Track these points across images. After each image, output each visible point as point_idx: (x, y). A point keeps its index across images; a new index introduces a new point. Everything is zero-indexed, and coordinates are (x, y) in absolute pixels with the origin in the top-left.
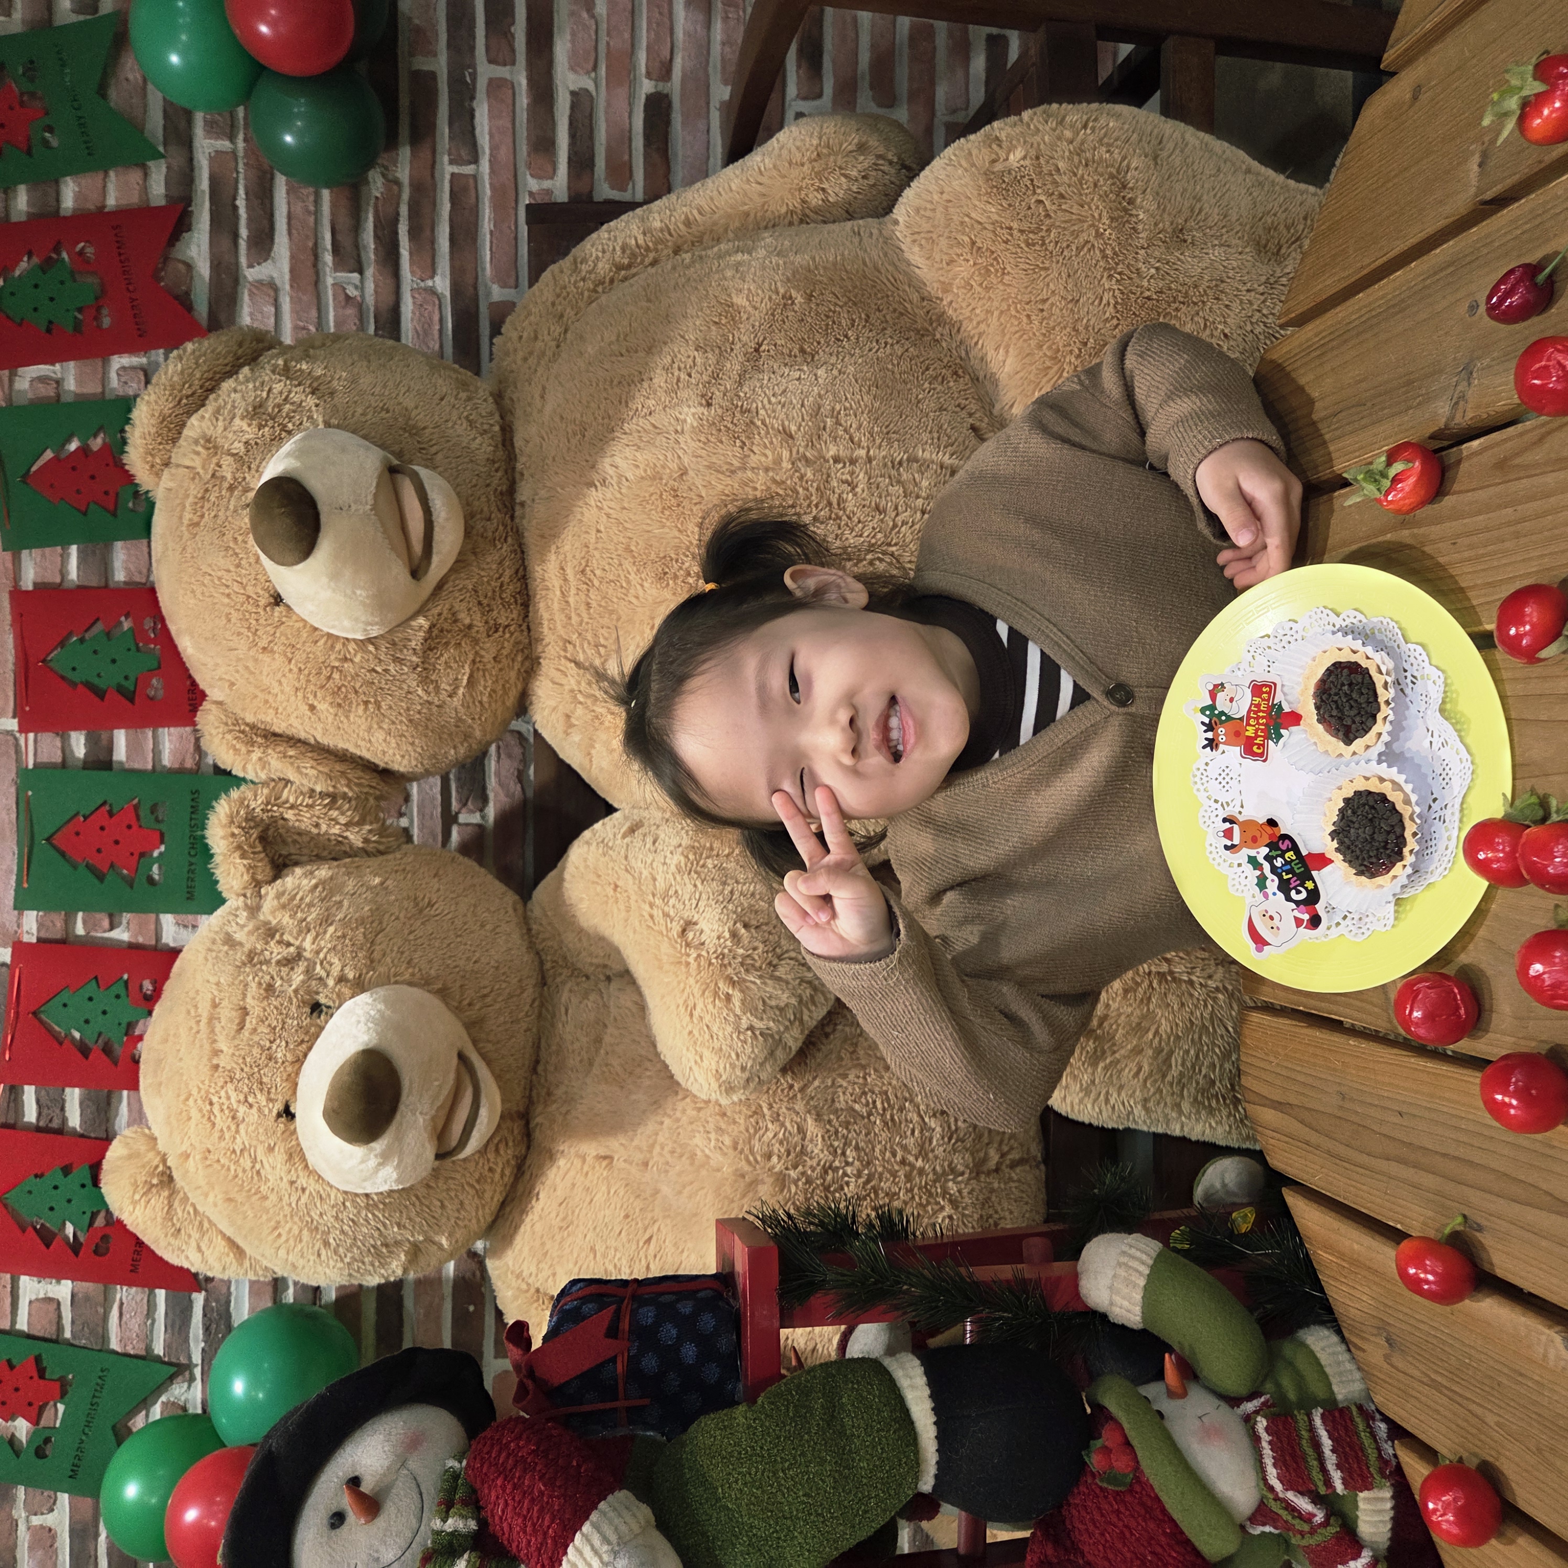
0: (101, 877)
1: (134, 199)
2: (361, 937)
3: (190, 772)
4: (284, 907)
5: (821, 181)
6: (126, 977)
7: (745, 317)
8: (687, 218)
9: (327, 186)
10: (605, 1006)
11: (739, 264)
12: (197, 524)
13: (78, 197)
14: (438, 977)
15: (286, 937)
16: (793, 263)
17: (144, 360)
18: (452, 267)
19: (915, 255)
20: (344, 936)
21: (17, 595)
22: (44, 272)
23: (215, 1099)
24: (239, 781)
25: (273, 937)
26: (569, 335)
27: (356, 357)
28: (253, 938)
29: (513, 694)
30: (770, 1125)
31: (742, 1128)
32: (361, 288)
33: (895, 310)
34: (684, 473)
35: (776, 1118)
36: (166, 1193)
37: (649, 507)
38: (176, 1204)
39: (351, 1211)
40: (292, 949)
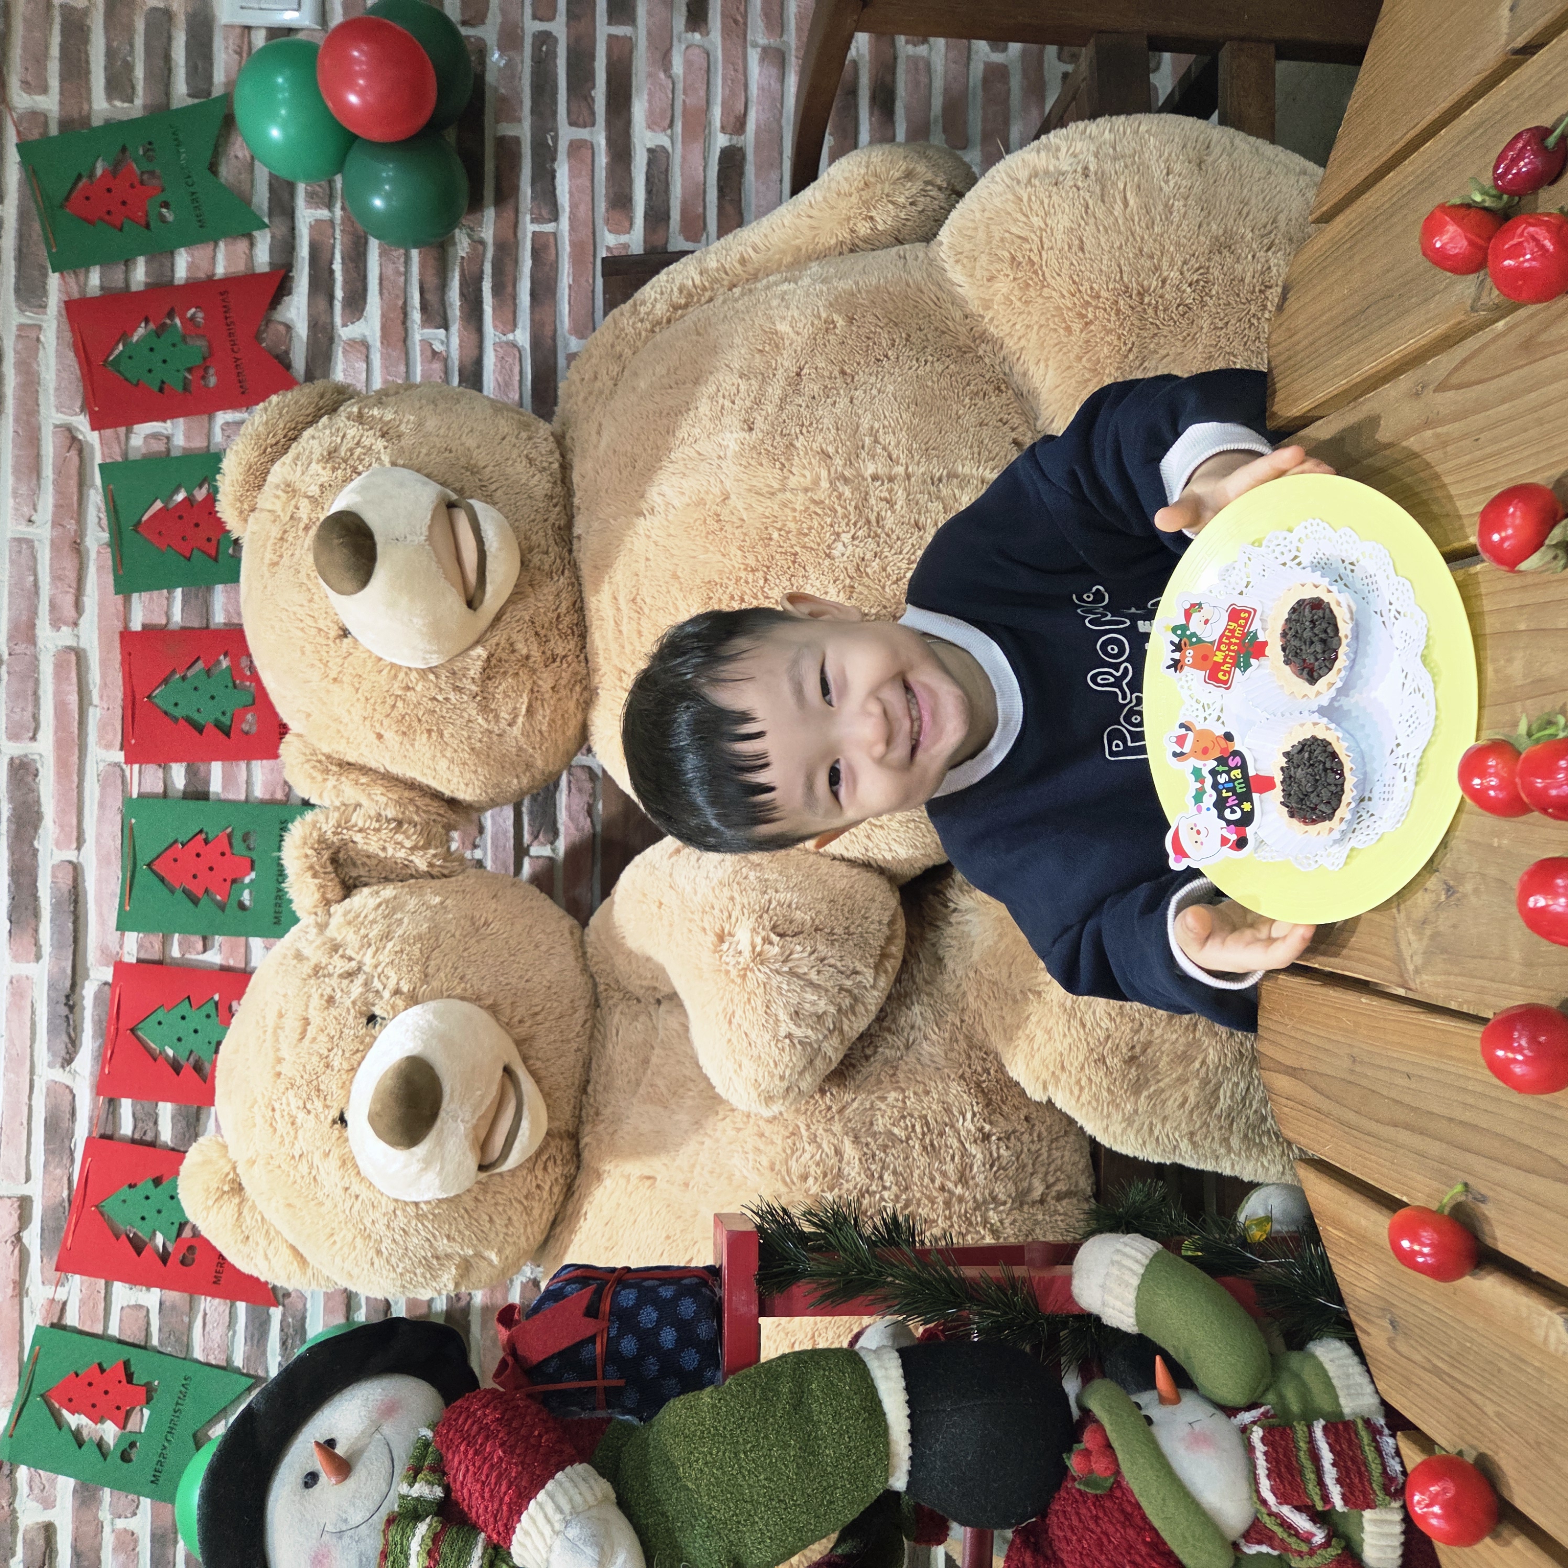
0: (195, 901)
1: (240, 268)
2: (417, 952)
3: (279, 803)
4: (349, 923)
5: (869, 209)
6: (216, 997)
7: (787, 343)
8: (742, 256)
9: (415, 247)
10: (655, 1028)
11: (785, 293)
12: (276, 564)
13: (191, 267)
14: (489, 994)
15: (349, 952)
16: (836, 289)
17: (246, 415)
18: (532, 321)
19: (957, 275)
20: (402, 951)
21: (126, 636)
22: (158, 336)
23: (277, 1106)
24: (313, 807)
25: (336, 951)
26: (625, 374)
28: (320, 953)
30: (807, 1147)
31: (779, 1149)
32: (447, 343)
33: (936, 329)
34: (727, 498)
35: (813, 1139)
36: (236, 1200)
37: (693, 533)
38: (245, 1211)
39: (401, 1220)
40: (354, 964)
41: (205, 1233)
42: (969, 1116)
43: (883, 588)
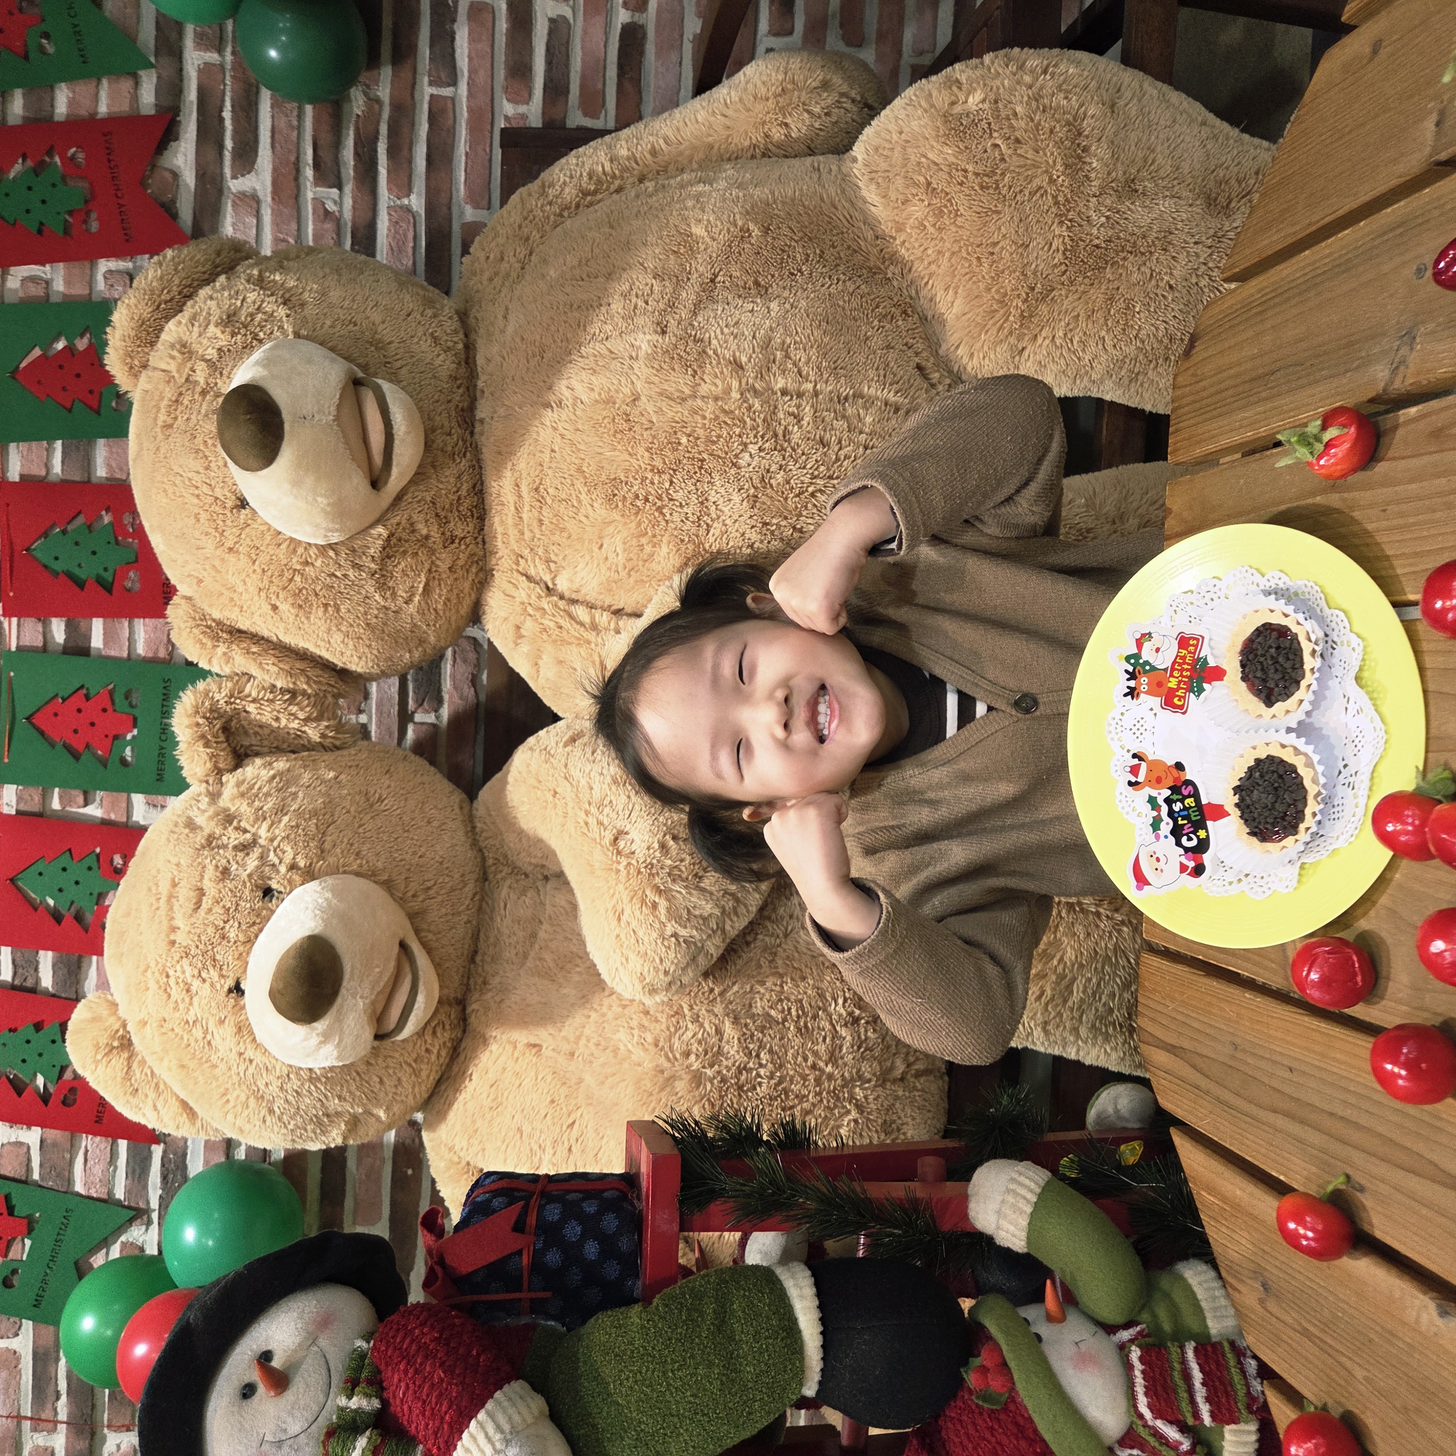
0: (76, 756)
1: (124, 107)
2: (313, 828)
3: (162, 661)
4: (242, 795)
5: (784, 116)
6: (98, 850)
7: (702, 247)
8: (653, 147)
9: (309, 102)
10: (542, 904)
11: (700, 194)
12: (170, 426)
13: (71, 103)
14: (384, 869)
15: (243, 824)
16: (752, 196)
17: (130, 265)
18: (428, 187)
19: (870, 194)
20: (297, 826)
21: (4, 486)
22: (37, 175)
23: (171, 972)
24: (204, 674)
25: (231, 823)
26: (533, 258)
27: (327, 270)
28: (213, 823)
29: (467, 604)
30: (690, 1025)
31: (664, 1027)
32: (341, 205)
33: (849, 247)
34: (636, 399)
35: (696, 1019)
36: (126, 1055)
37: (602, 430)
38: (135, 1066)
39: (295, 1083)
40: (248, 836)
41: (93, 1084)
42: (840, 1001)
43: (786, 499)
